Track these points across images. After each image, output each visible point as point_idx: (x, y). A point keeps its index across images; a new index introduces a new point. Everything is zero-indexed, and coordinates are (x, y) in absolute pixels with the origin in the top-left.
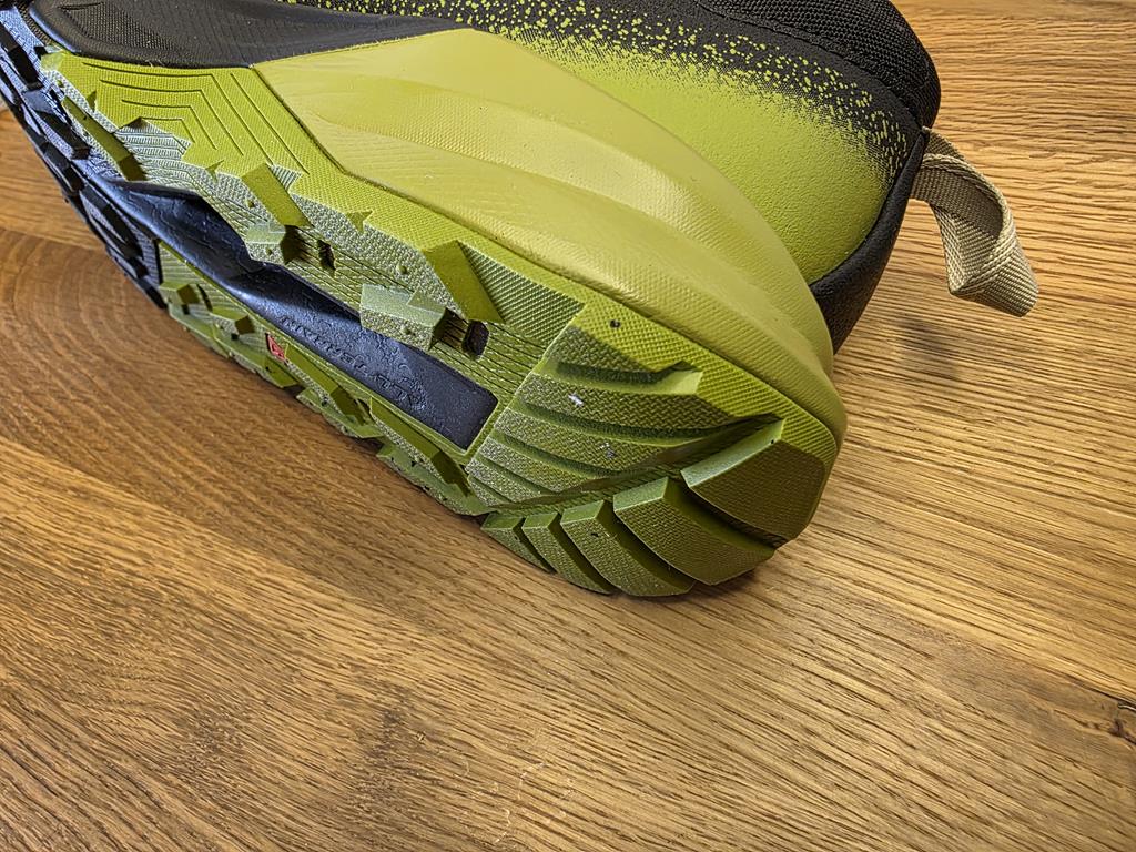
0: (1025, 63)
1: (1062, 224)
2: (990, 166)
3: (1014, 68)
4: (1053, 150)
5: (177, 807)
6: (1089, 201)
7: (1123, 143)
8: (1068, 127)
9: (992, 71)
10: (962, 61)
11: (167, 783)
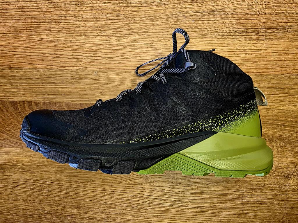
0: (230, 14)
1: (239, 57)
2: (228, 44)
3: (229, 16)
4: (237, 39)
5: (147, 187)
6: (242, 51)
7: (247, 36)
8: (238, 32)
9: (225, 17)
10: (219, 14)
11: (144, 185)
